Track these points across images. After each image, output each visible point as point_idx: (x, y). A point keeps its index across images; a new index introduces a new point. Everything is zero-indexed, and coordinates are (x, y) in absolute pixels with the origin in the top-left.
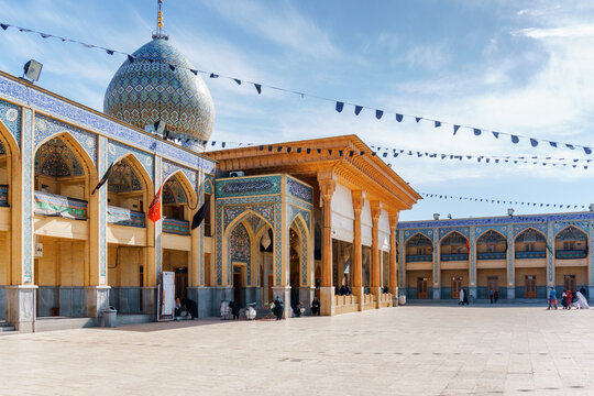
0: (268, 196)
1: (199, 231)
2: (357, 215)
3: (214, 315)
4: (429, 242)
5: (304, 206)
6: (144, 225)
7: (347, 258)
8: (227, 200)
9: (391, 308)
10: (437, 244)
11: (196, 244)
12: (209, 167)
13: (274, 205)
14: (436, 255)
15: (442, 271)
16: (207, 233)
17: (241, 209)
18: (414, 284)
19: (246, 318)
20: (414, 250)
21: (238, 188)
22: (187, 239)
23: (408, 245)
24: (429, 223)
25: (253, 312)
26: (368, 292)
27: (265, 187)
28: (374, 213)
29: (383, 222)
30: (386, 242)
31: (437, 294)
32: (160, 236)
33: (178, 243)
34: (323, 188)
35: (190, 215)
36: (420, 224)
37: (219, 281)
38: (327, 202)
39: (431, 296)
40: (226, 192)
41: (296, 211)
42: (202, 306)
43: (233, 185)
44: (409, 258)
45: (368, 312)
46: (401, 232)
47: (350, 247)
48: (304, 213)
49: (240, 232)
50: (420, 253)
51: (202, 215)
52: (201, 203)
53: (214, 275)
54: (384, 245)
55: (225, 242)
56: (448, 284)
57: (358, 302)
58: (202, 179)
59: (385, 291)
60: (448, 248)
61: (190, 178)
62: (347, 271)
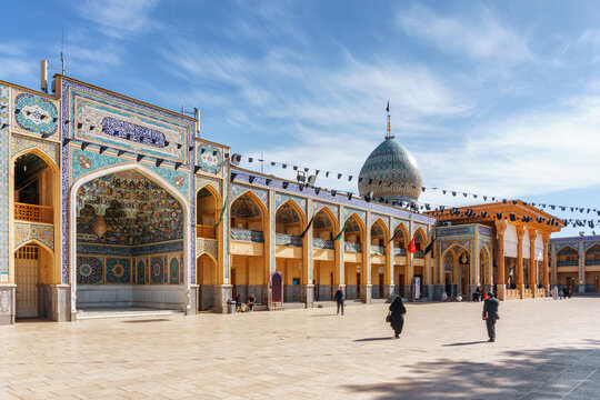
0: (467, 236)
1: (428, 255)
2: (520, 241)
3: (437, 299)
4: (575, 252)
5: (487, 239)
6: (405, 255)
7: (512, 265)
8: (443, 238)
9: (544, 298)
10: (582, 253)
11: (428, 262)
12: (433, 221)
13: (471, 241)
14: (582, 261)
15: (587, 273)
16: (433, 257)
17: (450, 243)
18: (564, 282)
19: (456, 301)
20: (564, 258)
21: (449, 232)
22: (422, 260)
23: (559, 254)
24: (575, 239)
25: (461, 298)
26: (527, 287)
27: (466, 231)
28: (532, 237)
29: (538, 242)
30: (541, 254)
31: (582, 289)
32: (413, 260)
33: (420, 262)
34: (498, 228)
35: (424, 248)
36: (568, 239)
37: (439, 282)
38: (501, 236)
39: (577, 290)
40: (442, 234)
41: (483, 242)
42: (431, 294)
43: (446, 230)
44: (559, 264)
45: (527, 300)
46: (553, 246)
47: (516, 260)
48: (487, 243)
49: (449, 255)
50: (568, 260)
51: (430, 248)
52: (430, 242)
53: (435, 279)
54: (539, 256)
55: (442, 261)
56: (592, 281)
57: (520, 293)
58: (430, 228)
59: (540, 287)
60: (592, 256)
61: (424, 228)
62: (511, 274)
